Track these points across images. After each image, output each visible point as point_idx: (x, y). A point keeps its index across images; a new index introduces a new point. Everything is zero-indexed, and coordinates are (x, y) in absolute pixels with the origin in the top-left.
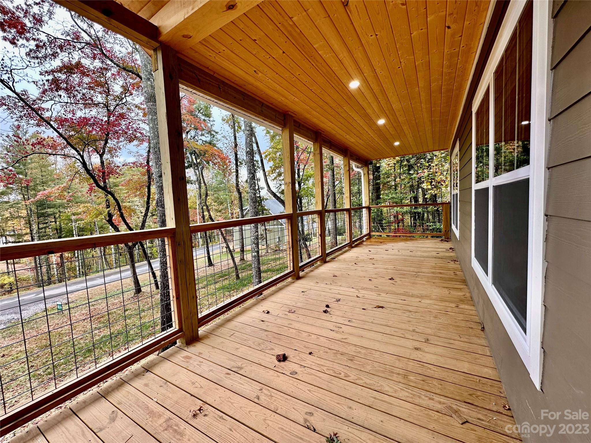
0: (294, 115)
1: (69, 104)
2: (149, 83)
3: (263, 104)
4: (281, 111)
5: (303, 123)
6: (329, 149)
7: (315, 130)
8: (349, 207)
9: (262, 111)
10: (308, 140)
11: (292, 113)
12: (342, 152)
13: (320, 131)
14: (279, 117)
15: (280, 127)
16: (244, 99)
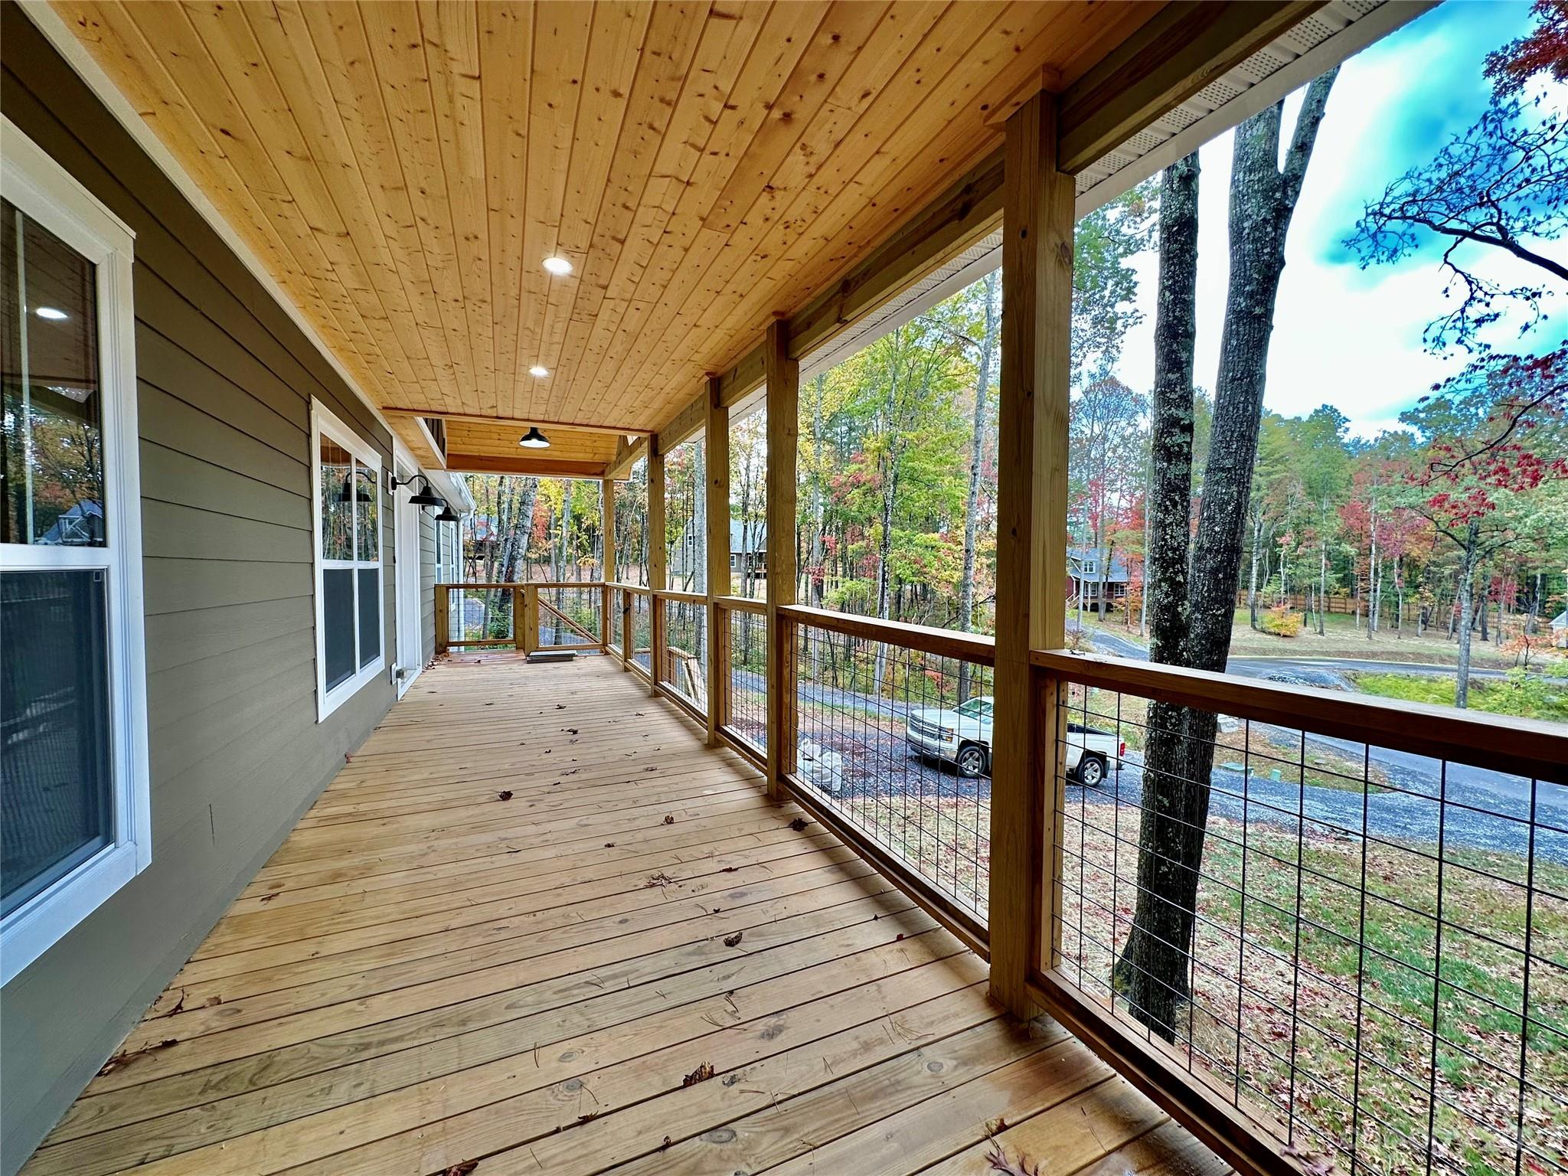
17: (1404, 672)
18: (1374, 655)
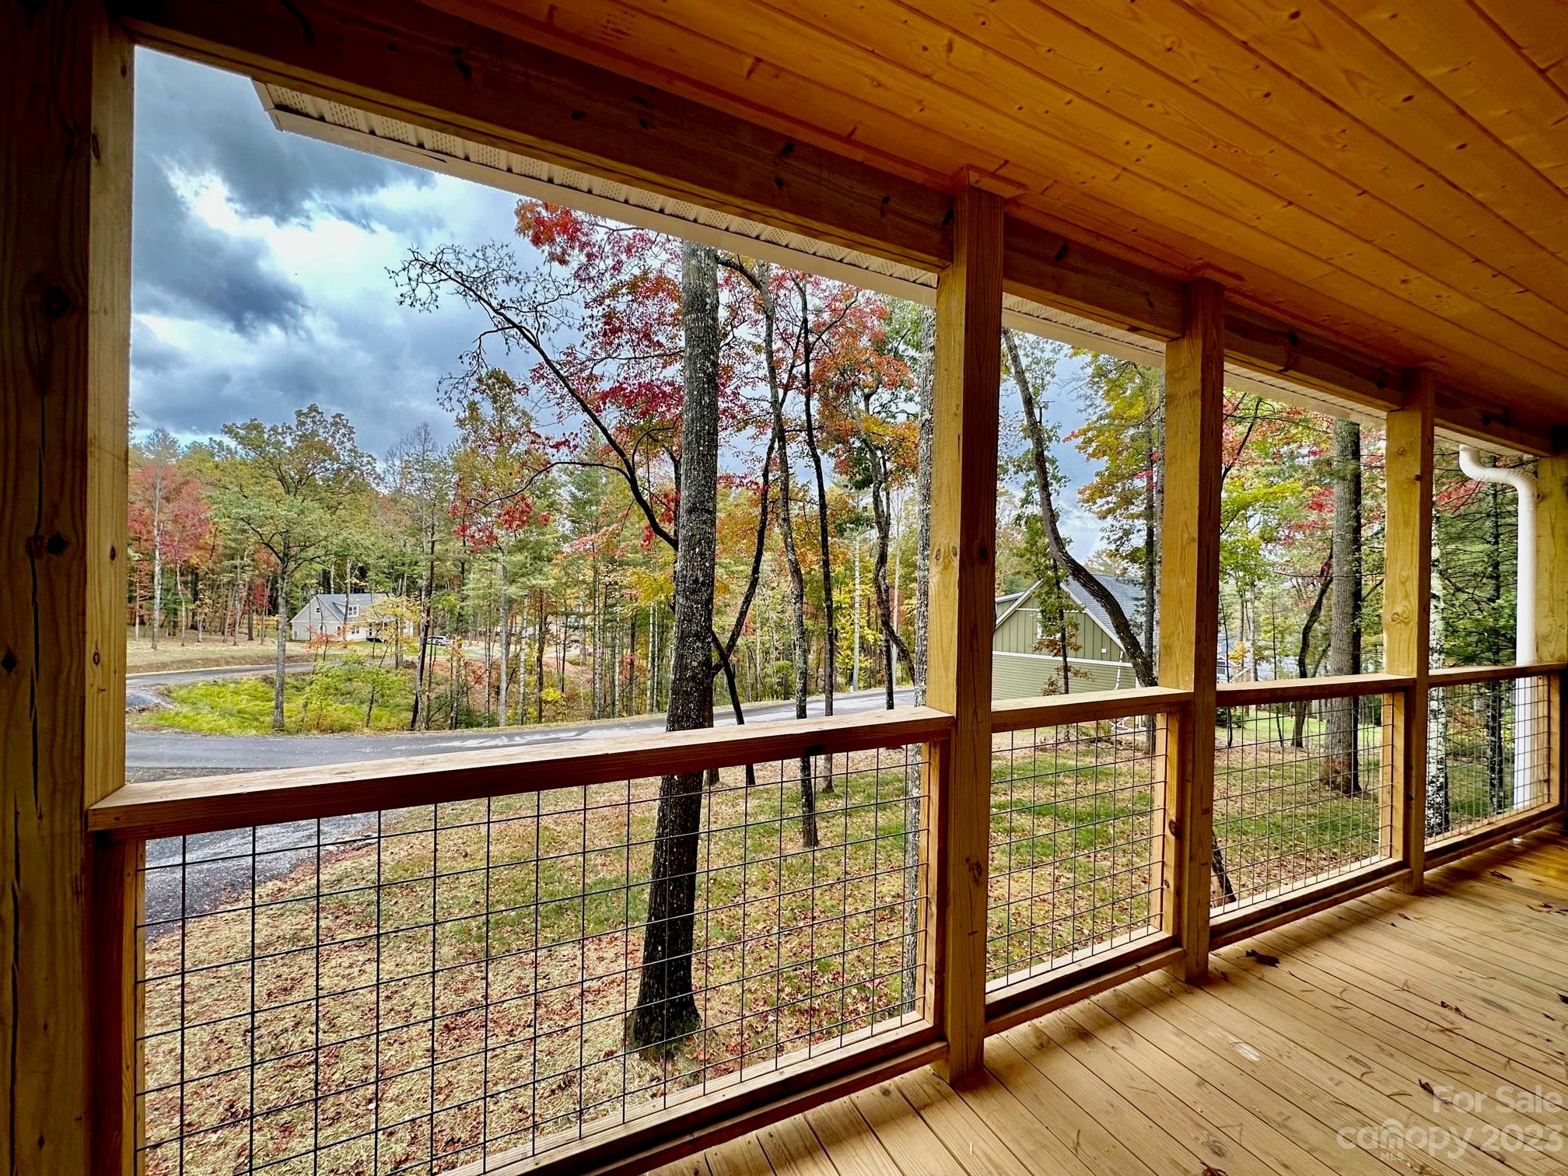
0: (1009, 192)
1: (633, 361)
2: (693, 262)
3: (790, 147)
4: (918, 177)
5: (1084, 239)
6: (1280, 374)
7: (1171, 271)
8: (1407, 671)
9: (780, 182)
10: (1133, 329)
11: (993, 175)
12: (1381, 385)
13: (1210, 274)
14: (908, 210)
15: (927, 266)
16: (644, 124)
17: (210, 678)
18: (164, 666)
